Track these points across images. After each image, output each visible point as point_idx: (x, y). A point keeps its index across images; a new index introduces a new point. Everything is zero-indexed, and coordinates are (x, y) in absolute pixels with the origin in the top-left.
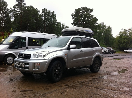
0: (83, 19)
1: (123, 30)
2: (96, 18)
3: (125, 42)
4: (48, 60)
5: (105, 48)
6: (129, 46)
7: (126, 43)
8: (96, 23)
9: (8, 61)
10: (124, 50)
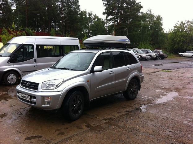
0: (120, 5)
1: (179, 23)
2: (140, 4)
3: (182, 40)
4: (62, 92)
5: (151, 52)
6: (188, 46)
7: (183, 42)
8: (140, 12)
9: (9, 80)
10: (180, 54)
